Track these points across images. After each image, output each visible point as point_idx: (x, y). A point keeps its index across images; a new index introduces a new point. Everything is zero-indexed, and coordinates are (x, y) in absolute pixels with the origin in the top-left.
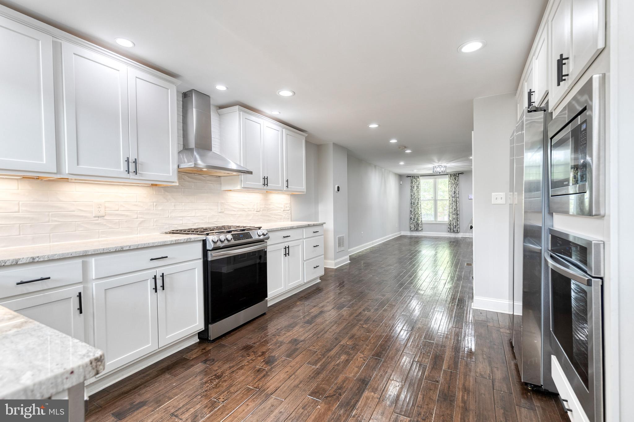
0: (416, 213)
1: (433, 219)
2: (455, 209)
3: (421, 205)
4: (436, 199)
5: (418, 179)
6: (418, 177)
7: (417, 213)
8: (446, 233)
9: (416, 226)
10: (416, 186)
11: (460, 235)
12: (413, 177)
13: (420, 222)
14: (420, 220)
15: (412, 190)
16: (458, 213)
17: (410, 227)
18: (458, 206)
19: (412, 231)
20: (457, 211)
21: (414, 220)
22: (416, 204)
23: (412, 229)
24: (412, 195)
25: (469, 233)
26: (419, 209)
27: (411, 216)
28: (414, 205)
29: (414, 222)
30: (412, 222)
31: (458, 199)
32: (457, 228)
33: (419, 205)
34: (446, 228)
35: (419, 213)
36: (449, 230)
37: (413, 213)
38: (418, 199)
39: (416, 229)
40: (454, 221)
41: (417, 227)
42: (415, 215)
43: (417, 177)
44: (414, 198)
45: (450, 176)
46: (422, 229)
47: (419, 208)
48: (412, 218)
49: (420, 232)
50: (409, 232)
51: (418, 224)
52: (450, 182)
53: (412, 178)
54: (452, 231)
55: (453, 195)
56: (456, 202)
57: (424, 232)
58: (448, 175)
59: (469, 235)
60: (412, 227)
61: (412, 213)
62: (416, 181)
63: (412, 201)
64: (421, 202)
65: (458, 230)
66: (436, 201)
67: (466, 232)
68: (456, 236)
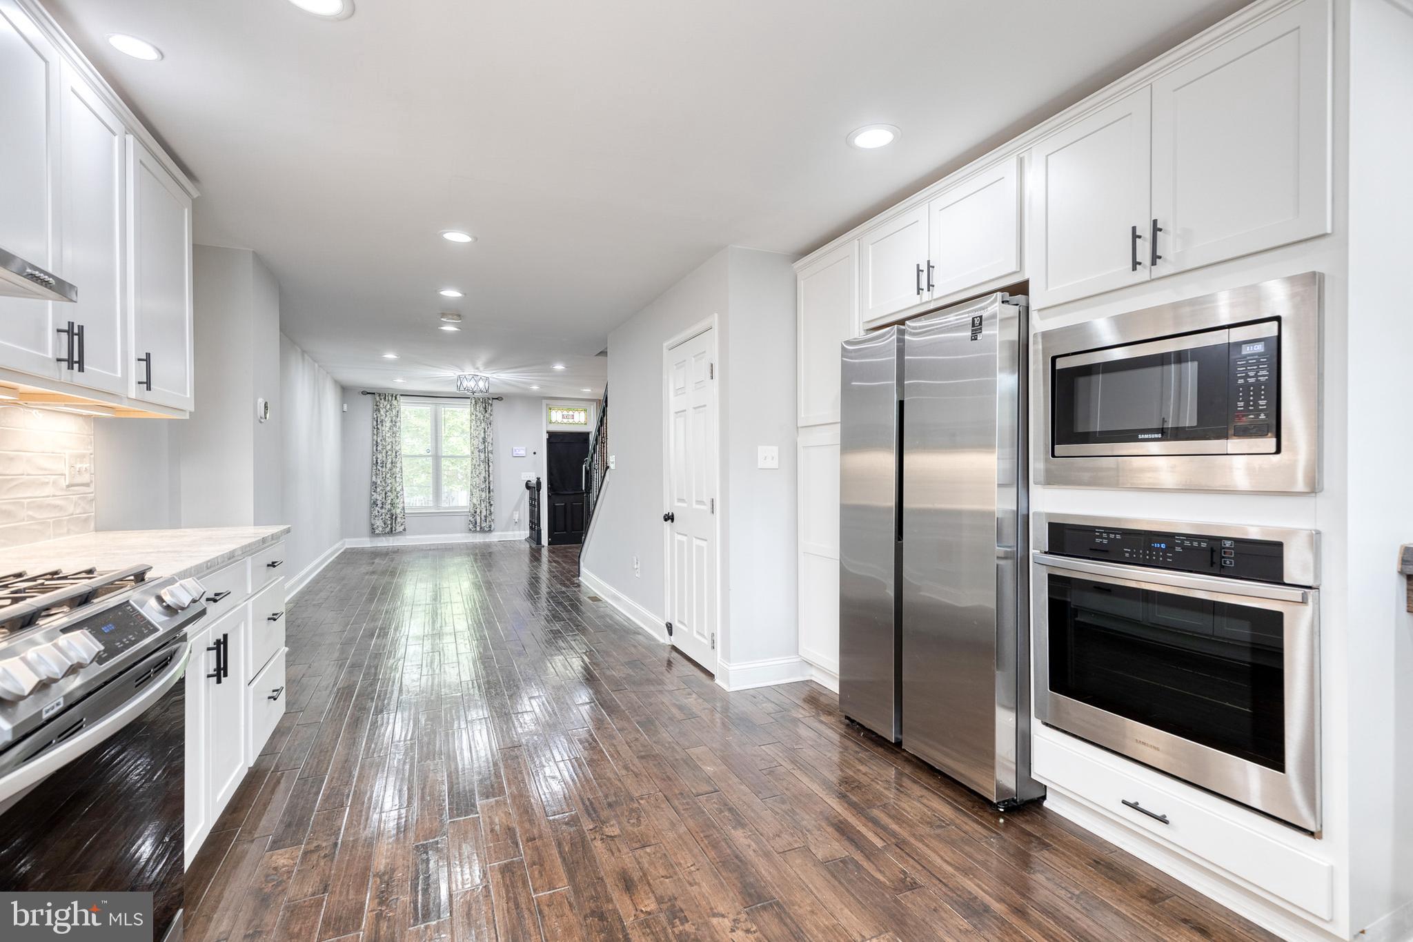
0: (389, 488)
1: (431, 504)
2: (485, 478)
3: (401, 468)
4: (440, 454)
5: (395, 402)
6: (396, 398)
7: (391, 488)
8: (464, 535)
9: (389, 522)
10: (390, 419)
11: (494, 537)
12: (380, 395)
13: (398, 511)
14: (401, 506)
15: (378, 429)
16: (491, 488)
17: (372, 525)
18: (491, 472)
19: (378, 535)
20: (489, 483)
21: (382, 508)
22: (389, 466)
23: (377, 532)
24: (379, 441)
25: (513, 530)
26: (398, 479)
27: (375, 496)
28: (382, 467)
29: (383, 511)
30: (378, 512)
31: (490, 455)
32: (490, 522)
33: (398, 469)
34: (462, 522)
35: (398, 489)
36: (471, 526)
37: (381, 488)
38: (394, 454)
39: (388, 530)
40: (483, 505)
41: (391, 524)
42: (386, 494)
43: (392, 396)
44: (385, 451)
45: (473, 401)
46: (405, 530)
47: (398, 476)
48: (379, 502)
49: (399, 537)
50: (368, 539)
51: (393, 517)
52: (474, 417)
53: (378, 399)
54: (478, 529)
55: (482, 447)
56: (487, 462)
57: (407, 537)
58: (469, 400)
59: (514, 536)
60: (378, 524)
61: (378, 490)
62: (388, 406)
63: (377, 458)
64: (401, 462)
65: (490, 526)
66: (437, 458)
67: (506, 529)
68: (487, 540)
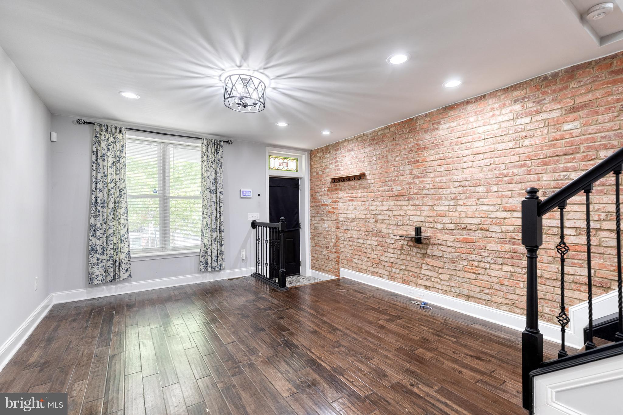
0: (111, 231)
1: (158, 245)
2: (216, 218)
3: (126, 209)
4: (167, 195)
5: (119, 136)
6: (120, 131)
7: (114, 231)
8: (194, 276)
9: (112, 270)
10: (113, 154)
11: (224, 276)
12: (100, 126)
13: (122, 256)
14: (125, 250)
15: (98, 164)
16: (222, 228)
17: (90, 274)
18: (222, 212)
19: (98, 285)
20: (220, 223)
21: (102, 254)
22: (111, 206)
23: (96, 282)
24: (99, 178)
25: (240, 268)
26: (122, 221)
27: (94, 241)
28: (103, 207)
29: (104, 257)
30: (98, 259)
31: (221, 196)
32: (220, 261)
33: (122, 210)
34: (193, 263)
35: (123, 232)
36: (202, 267)
37: (101, 231)
38: (118, 193)
39: (110, 278)
40: (214, 246)
41: (114, 271)
42: (107, 237)
43: (116, 128)
44: (106, 189)
45: (205, 142)
46: (130, 276)
47: (122, 217)
48: (99, 248)
49: (123, 285)
50: (84, 290)
51: (117, 264)
52: (205, 158)
53: (98, 129)
54: (210, 269)
55: (213, 188)
56: (218, 202)
57: (133, 284)
58: (200, 141)
59: (241, 272)
60: (97, 274)
61: (98, 234)
62: (111, 139)
63: (96, 198)
64: (126, 202)
65: (221, 266)
66: (164, 199)
67: (234, 267)
68: (217, 279)
